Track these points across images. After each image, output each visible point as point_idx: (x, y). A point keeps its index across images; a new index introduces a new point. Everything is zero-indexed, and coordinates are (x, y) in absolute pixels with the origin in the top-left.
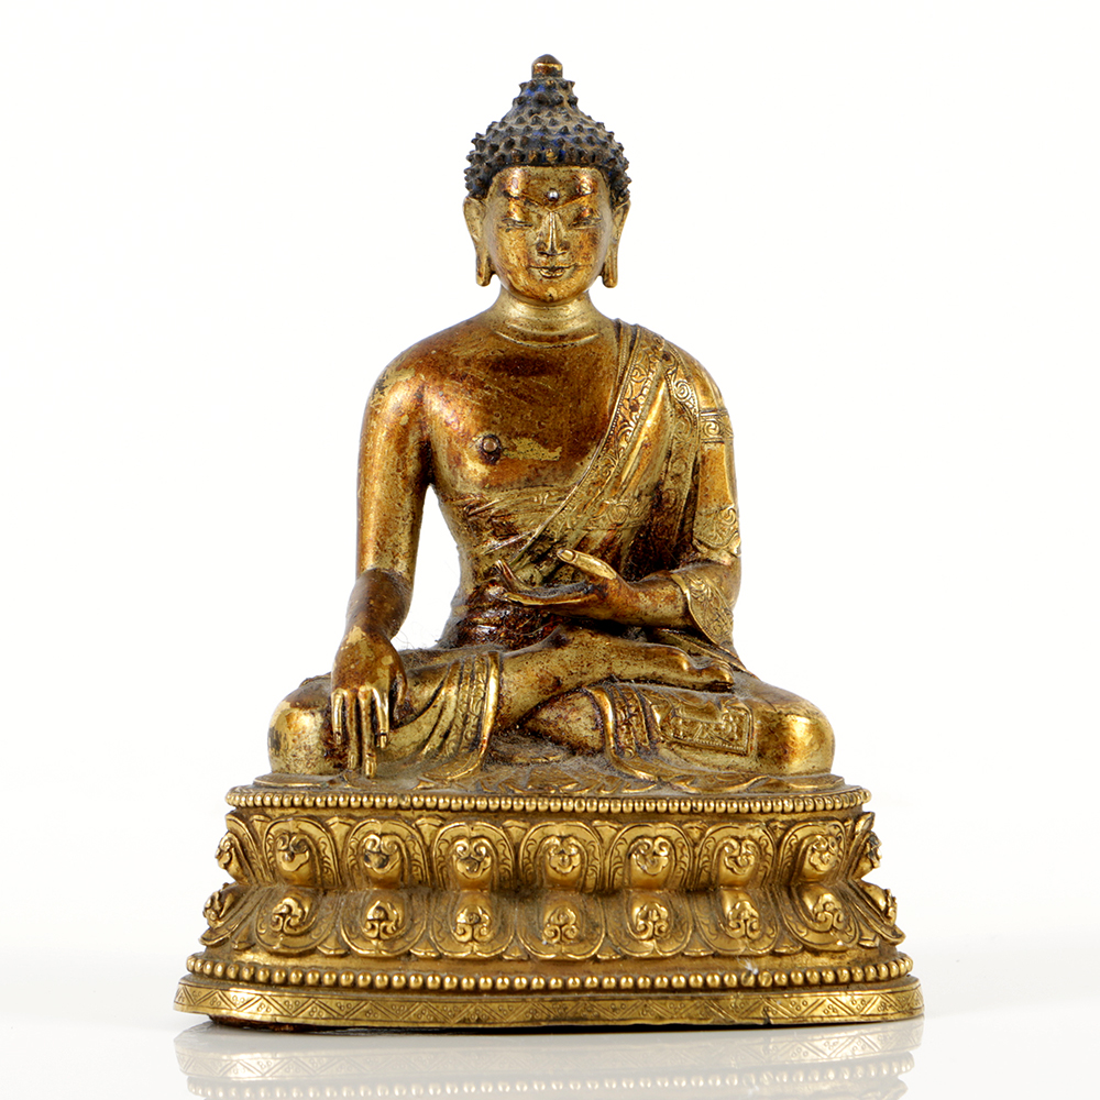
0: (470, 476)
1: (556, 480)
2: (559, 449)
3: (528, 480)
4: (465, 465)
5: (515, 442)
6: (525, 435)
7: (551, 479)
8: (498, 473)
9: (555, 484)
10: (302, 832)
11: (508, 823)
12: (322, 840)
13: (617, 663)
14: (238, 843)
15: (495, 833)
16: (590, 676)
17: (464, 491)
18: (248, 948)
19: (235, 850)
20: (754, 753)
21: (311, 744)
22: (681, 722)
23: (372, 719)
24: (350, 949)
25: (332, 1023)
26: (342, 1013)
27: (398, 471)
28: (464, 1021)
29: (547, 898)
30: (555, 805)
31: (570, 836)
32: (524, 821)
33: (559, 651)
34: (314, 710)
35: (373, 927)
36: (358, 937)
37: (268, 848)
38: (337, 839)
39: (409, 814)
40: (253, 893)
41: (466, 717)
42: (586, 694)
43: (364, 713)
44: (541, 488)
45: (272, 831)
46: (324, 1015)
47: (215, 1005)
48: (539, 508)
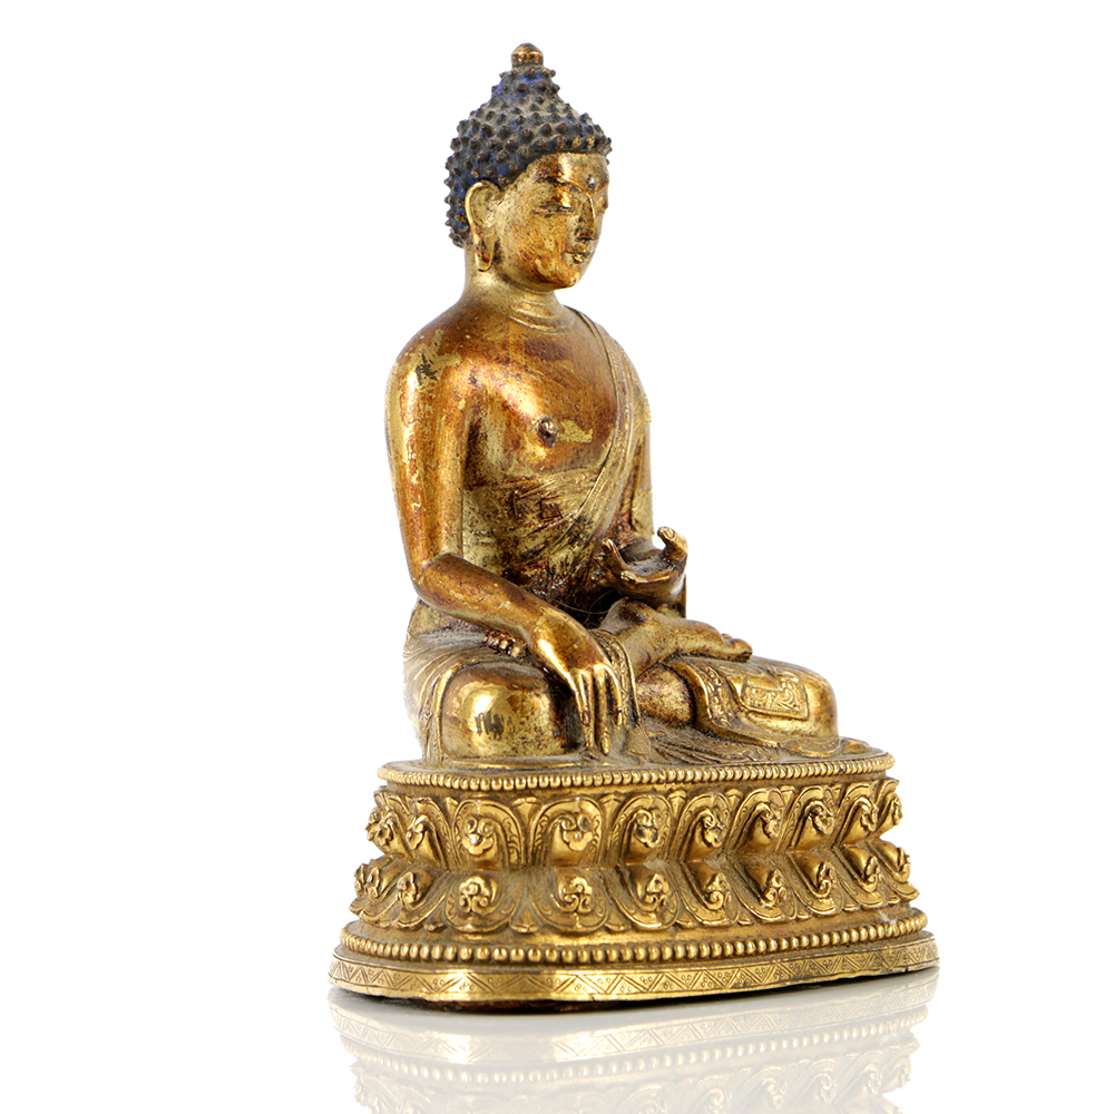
0: (528, 459)
1: (589, 462)
2: (591, 431)
3: (572, 462)
4: (523, 448)
5: (563, 424)
6: (569, 418)
7: (586, 461)
8: (553, 456)
9: (588, 466)
13: (680, 637)
16: (665, 651)
17: (516, 474)
19: (497, 835)
20: (813, 718)
21: (542, 725)
22: (754, 691)
24: (633, 923)
25: (641, 997)
26: (647, 987)
27: (458, 455)
28: (736, 986)
32: (740, 789)
33: (642, 627)
34: (537, 692)
38: (608, 816)
39: (662, 788)
42: (667, 668)
43: (600, 691)
44: (579, 470)
46: (634, 990)
48: (579, 489)
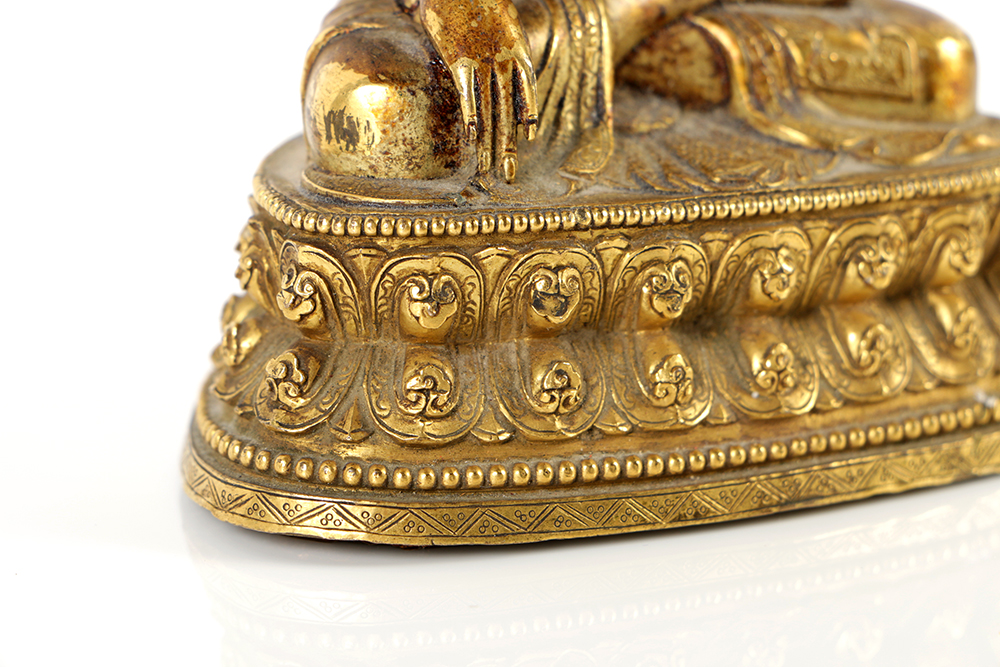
10: (445, 271)
11: (708, 236)
12: (470, 280)
14: (324, 288)
15: (691, 251)
16: (695, 2)
18: (364, 439)
19: (320, 296)
20: (919, 97)
21: (414, 135)
23: (514, 100)
24: (514, 430)
28: (679, 519)
29: (740, 331)
30: (763, 206)
31: (781, 246)
32: (726, 231)
34: (412, 87)
35: (553, 399)
36: (525, 413)
37: (381, 292)
38: (490, 277)
39: (586, 235)
40: (341, 352)
41: (583, 77)
42: (693, 26)
43: (503, 93)
45: (393, 271)
47: (331, 524)
